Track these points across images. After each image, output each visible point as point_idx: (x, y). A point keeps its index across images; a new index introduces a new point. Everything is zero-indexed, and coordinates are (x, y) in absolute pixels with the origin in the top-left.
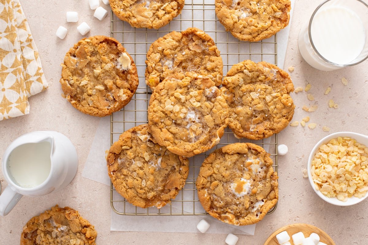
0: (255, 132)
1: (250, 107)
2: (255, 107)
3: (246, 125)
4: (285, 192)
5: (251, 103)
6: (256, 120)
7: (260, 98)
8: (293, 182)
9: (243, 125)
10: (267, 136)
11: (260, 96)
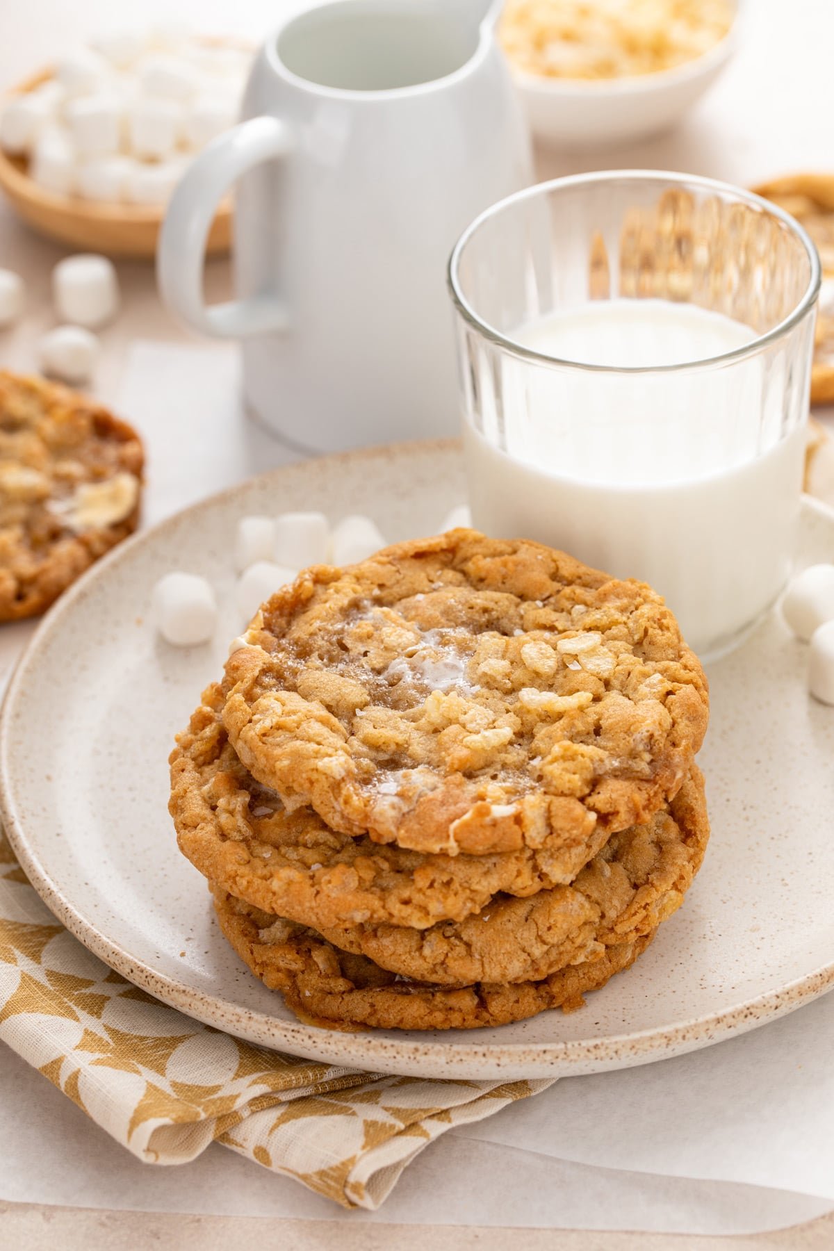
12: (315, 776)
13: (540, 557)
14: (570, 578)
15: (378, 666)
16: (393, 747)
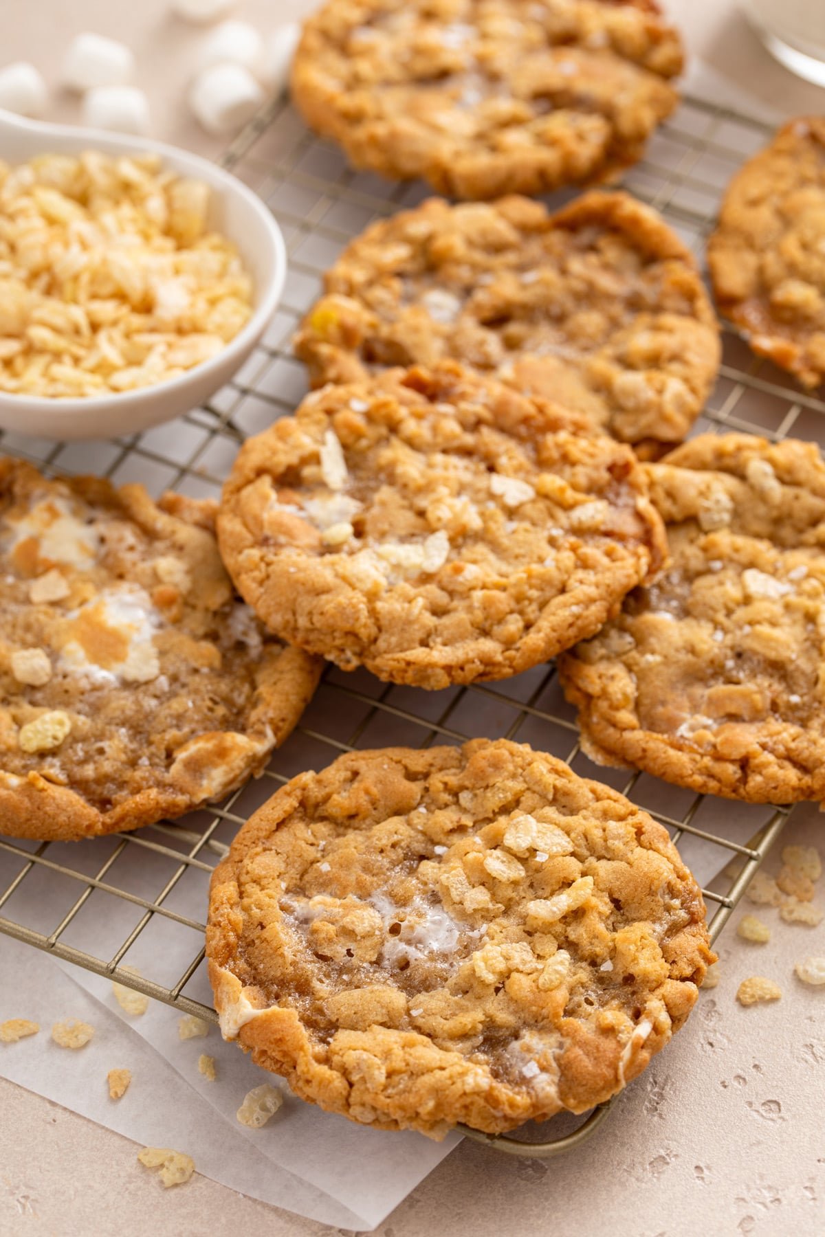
0: (700, 745)
1: (717, 625)
2: (747, 636)
3: (663, 703)
4: (683, 1141)
5: (729, 613)
6: (730, 697)
7: (788, 607)
8: (755, 1114)
9: (646, 701)
10: (759, 779)
11: (793, 599)
12: (468, 1100)
13: (385, 767)
14: (425, 771)
15: (374, 959)
16: (480, 1027)
